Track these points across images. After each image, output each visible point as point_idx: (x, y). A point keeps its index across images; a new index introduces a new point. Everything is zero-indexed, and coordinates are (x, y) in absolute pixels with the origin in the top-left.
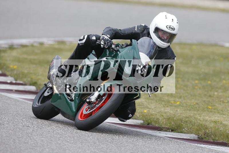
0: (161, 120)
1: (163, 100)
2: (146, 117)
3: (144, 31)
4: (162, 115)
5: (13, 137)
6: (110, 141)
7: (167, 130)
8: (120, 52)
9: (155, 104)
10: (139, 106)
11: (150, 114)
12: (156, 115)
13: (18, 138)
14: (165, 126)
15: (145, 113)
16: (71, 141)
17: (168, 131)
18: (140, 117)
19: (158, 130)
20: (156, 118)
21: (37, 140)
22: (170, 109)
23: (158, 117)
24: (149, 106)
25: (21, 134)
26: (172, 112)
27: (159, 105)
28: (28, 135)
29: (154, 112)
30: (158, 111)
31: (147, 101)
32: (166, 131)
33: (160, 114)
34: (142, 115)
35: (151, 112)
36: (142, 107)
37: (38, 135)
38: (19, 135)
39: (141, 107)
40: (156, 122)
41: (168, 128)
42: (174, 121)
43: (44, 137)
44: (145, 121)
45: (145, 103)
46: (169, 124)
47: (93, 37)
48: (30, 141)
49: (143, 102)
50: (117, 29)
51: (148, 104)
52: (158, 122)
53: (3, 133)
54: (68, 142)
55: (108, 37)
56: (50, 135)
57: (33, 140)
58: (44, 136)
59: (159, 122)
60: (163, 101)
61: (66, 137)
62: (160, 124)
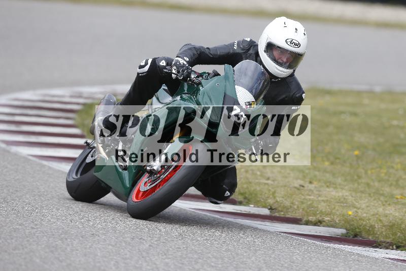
0: (378, 228)
1: (381, 192)
2: (352, 223)
3: (249, 50)
4: (380, 220)
5: (115, 258)
6: (286, 265)
7: (388, 246)
8: (202, 86)
9: (367, 200)
10: (339, 204)
11: (358, 218)
12: (369, 219)
13: (123, 258)
14: (385, 240)
15: (350, 215)
16: (219, 264)
17: (391, 247)
18: (340, 224)
19: (373, 247)
20: (368, 225)
21: (157, 263)
22: (393, 209)
23: (373, 224)
24: (357, 204)
25: (129, 252)
26: (397, 214)
27: (375, 202)
28: (141, 253)
29: (365, 215)
30: (372, 213)
31: (354, 194)
32: (387, 248)
33: (377, 218)
34: (343, 220)
35: (360, 214)
36: (345, 205)
37: (158, 254)
38: (126, 254)
39: (342, 204)
40: (368, 232)
41: (391, 243)
42: (401, 230)
43: (170, 258)
44: (348, 230)
45: (350, 197)
46: (393, 235)
47: (162, 62)
48: (145, 264)
49: (346, 196)
50: (202, 47)
51: (355, 200)
52: (372, 233)
53: (98, 249)
54: (213, 266)
55: (185, 60)
56: (179, 254)
57: (150, 264)
58: (170, 256)
59: (375, 232)
60: (383, 195)
61: (210, 257)
62: (377, 236)
